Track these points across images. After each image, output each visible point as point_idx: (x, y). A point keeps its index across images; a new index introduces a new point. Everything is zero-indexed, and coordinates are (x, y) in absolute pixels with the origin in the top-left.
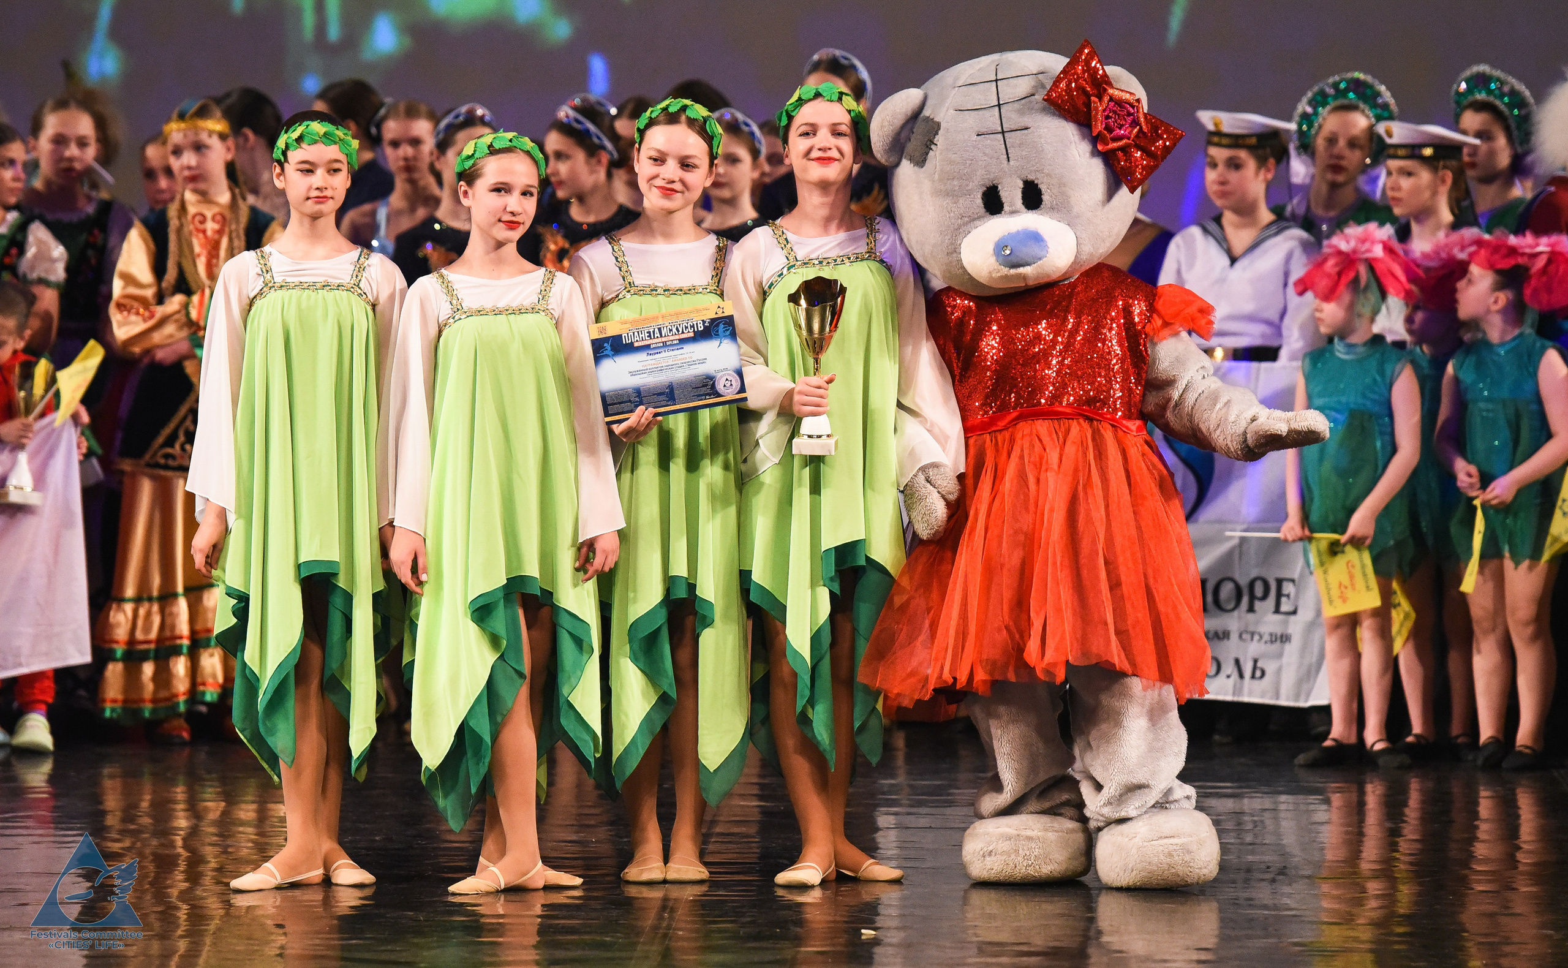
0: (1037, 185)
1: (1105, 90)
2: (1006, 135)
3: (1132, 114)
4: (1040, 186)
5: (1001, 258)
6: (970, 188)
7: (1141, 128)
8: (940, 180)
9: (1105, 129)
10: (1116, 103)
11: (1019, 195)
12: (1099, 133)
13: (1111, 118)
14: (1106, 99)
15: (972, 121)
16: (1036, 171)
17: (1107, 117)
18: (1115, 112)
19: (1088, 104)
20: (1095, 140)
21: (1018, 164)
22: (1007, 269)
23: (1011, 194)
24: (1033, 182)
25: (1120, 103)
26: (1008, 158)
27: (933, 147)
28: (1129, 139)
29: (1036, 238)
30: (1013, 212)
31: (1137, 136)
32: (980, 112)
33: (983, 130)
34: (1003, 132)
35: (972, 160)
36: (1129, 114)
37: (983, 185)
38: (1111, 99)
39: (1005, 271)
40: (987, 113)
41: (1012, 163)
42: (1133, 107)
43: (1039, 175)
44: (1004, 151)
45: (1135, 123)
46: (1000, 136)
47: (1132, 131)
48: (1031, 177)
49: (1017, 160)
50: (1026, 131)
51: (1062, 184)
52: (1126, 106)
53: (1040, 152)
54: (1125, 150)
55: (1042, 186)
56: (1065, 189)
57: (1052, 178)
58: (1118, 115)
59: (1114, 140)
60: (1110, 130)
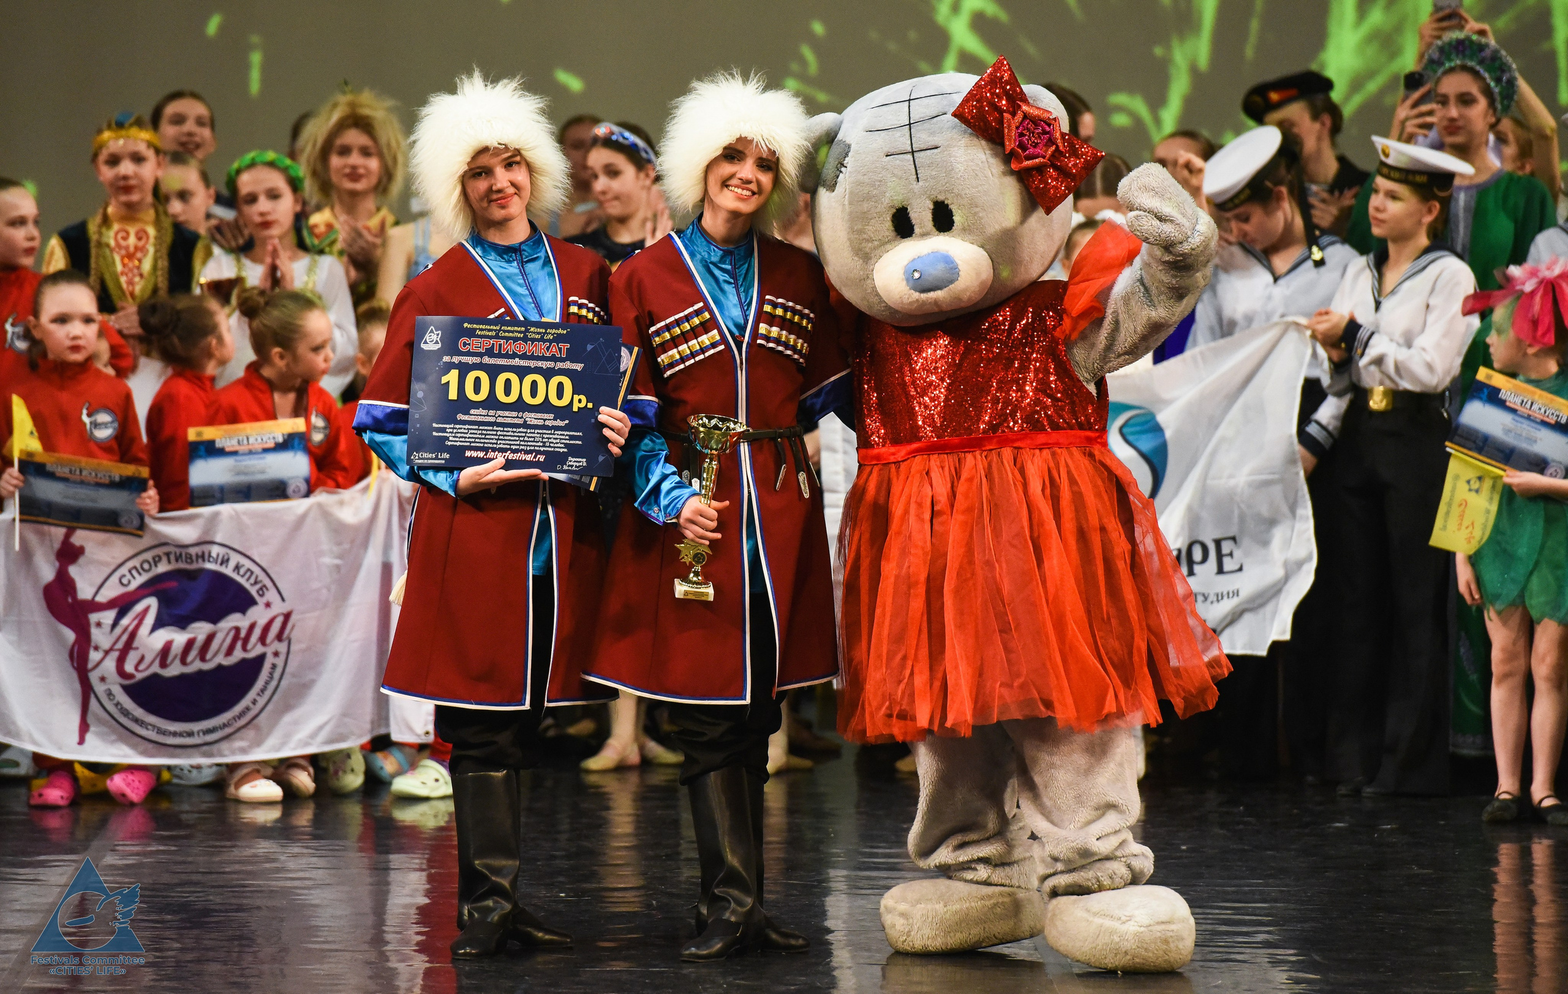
0: (947, 205)
1: (1020, 107)
2: (915, 154)
3: (1048, 133)
4: (951, 207)
5: (911, 282)
6: (878, 210)
7: (1057, 147)
8: (850, 203)
9: (1018, 147)
10: (1031, 120)
11: (929, 216)
12: (1012, 149)
13: (1025, 135)
14: (1019, 116)
15: (881, 142)
16: (945, 191)
17: (1021, 135)
18: (1028, 130)
19: (1001, 121)
20: (1008, 158)
21: (927, 184)
22: (917, 294)
23: (921, 215)
24: (943, 202)
25: (1036, 121)
26: (918, 178)
27: (843, 169)
28: (1044, 157)
29: (948, 260)
30: (924, 235)
31: (1053, 155)
32: (890, 133)
33: (892, 151)
34: (913, 152)
35: (880, 181)
36: (1045, 132)
37: (892, 207)
38: (1026, 116)
39: (916, 295)
40: (897, 134)
41: (921, 183)
42: (1049, 125)
43: (949, 196)
44: (914, 170)
45: (1051, 141)
46: (910, 156)
47: (1047, 150)
48: (941, 198)
49: (927, 180)
50: (936, 150)
51: (973, 204)
52: (1042, 124)
53: (949, 171)
54: (1040, 169)
55: (953, 207)
56: (977, 210)
57: (962, 198)
58: (1033, 133)
59: (1028, 158)
60: (1024, 148)
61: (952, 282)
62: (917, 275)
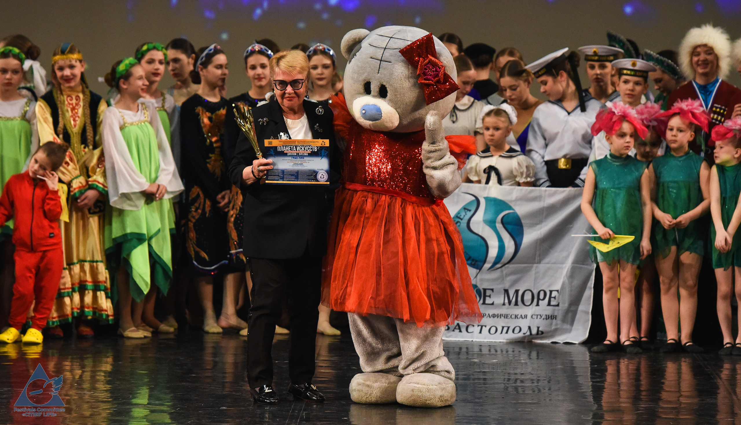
0: (386, 88)
1: (429, 56)
2: (382, 62)
3: (438, 72)
4: (387, 89)
5: (362, 114)
6: (360, 79)
7: (441, 78)
9: (422, 74)
10: (431, 64)
11: (378, 90)
12: (419, 74)
13: (427, 70)
14: (427, 61)
15: (371, 51)
16: (387, 82)
18: (429, 68)
19: (419, 61)
20: (417, 77)
21: (381, 77)
22: (362, 120)
23: (374, 88)
24: (385, 86)
25: (434, 65)
26: (379, 72)
27: (354, 56)
28: (433, 81)
29: (379, 110)
30: (374, 96)
31: (437, 81)
32: (376, 49)
33: (374, 57)
34: (381, 60)
35: (365, 68)
36: (436, 71)
37: (365, 80)
38: (430, 62)
40: (378, 50)
41: (379, 75)
42: (440, 69)
43: (388, 84)
44: (378, 68)
45: (437, 75)
46: (379, 61)
47: (436, 78)
48: (384, 84)
49: (381, 74)
50: (389, 63)
51: (395, 90)
52: (437, 67)
53: (392, 74)
54: (428, 85)
55: (388, 89)
56: (396, 93)
57: (392, 87)
58: (431, 69)
59: (425, 79)
60: (425, 74)
61: (377, 120)
62: (363, 111)
